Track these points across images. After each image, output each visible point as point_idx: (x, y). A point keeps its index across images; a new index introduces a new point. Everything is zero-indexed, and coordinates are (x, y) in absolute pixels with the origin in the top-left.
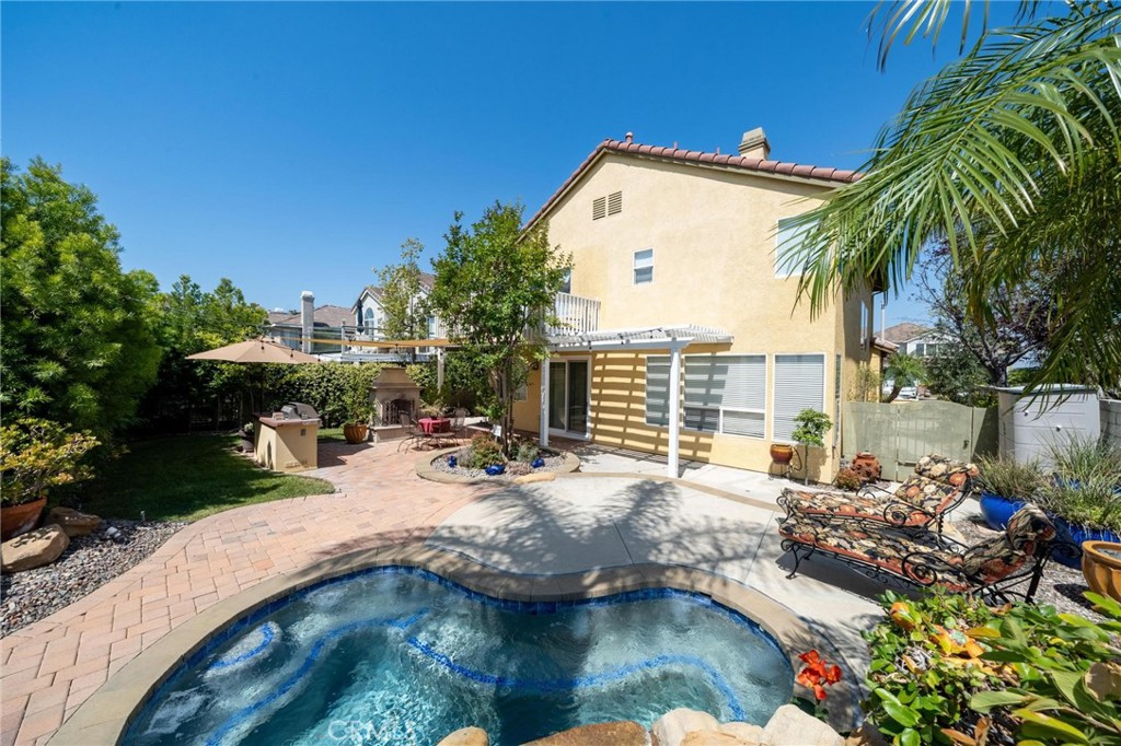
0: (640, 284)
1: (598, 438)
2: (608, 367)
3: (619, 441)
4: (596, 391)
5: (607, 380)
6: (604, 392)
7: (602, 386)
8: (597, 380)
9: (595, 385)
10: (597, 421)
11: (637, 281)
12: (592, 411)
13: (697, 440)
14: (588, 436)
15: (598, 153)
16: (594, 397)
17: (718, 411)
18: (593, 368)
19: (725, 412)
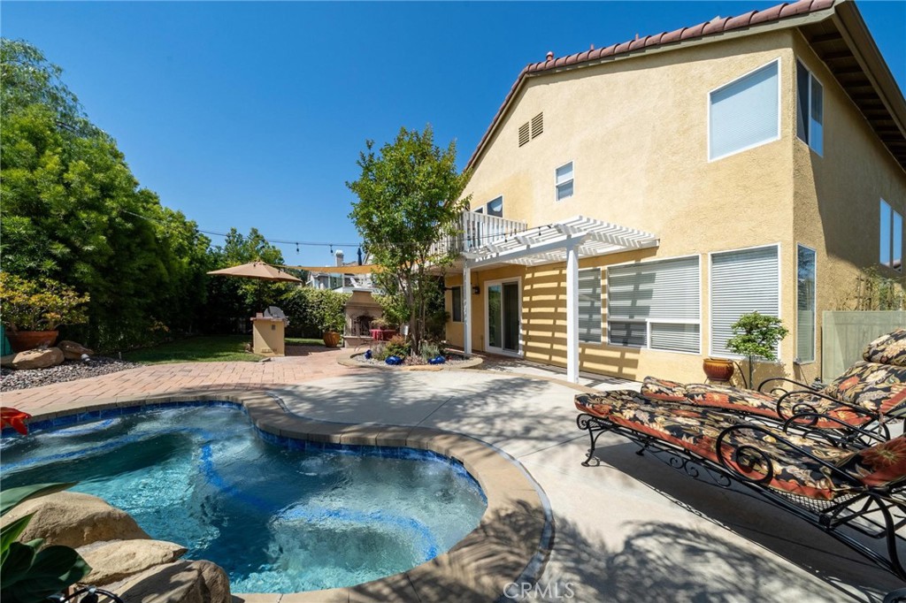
0: (562, 200)
1: (529, 354)
2: (535, 286)
3: (546, 357)
4: (525, 310)
5: (535, 298)
6: (533, 310)
7: (531, 304)
8: (526, 299)
9: (525, 305)
10: (528, 338)
11: (559, 198)
12: (523, 329)
13: (623, 355)
14: (521, 352)
15: (520, 80)
16: (526, 316)
17: (645, 324)
18: (523, 288)
19: (653, 325)
